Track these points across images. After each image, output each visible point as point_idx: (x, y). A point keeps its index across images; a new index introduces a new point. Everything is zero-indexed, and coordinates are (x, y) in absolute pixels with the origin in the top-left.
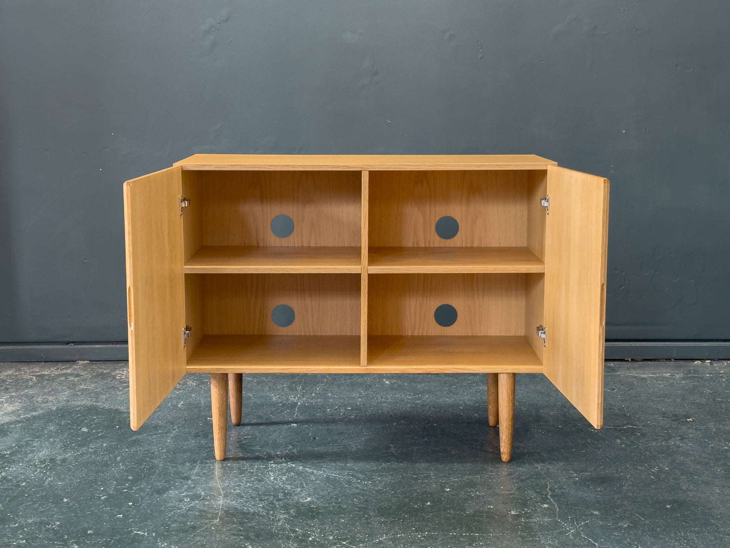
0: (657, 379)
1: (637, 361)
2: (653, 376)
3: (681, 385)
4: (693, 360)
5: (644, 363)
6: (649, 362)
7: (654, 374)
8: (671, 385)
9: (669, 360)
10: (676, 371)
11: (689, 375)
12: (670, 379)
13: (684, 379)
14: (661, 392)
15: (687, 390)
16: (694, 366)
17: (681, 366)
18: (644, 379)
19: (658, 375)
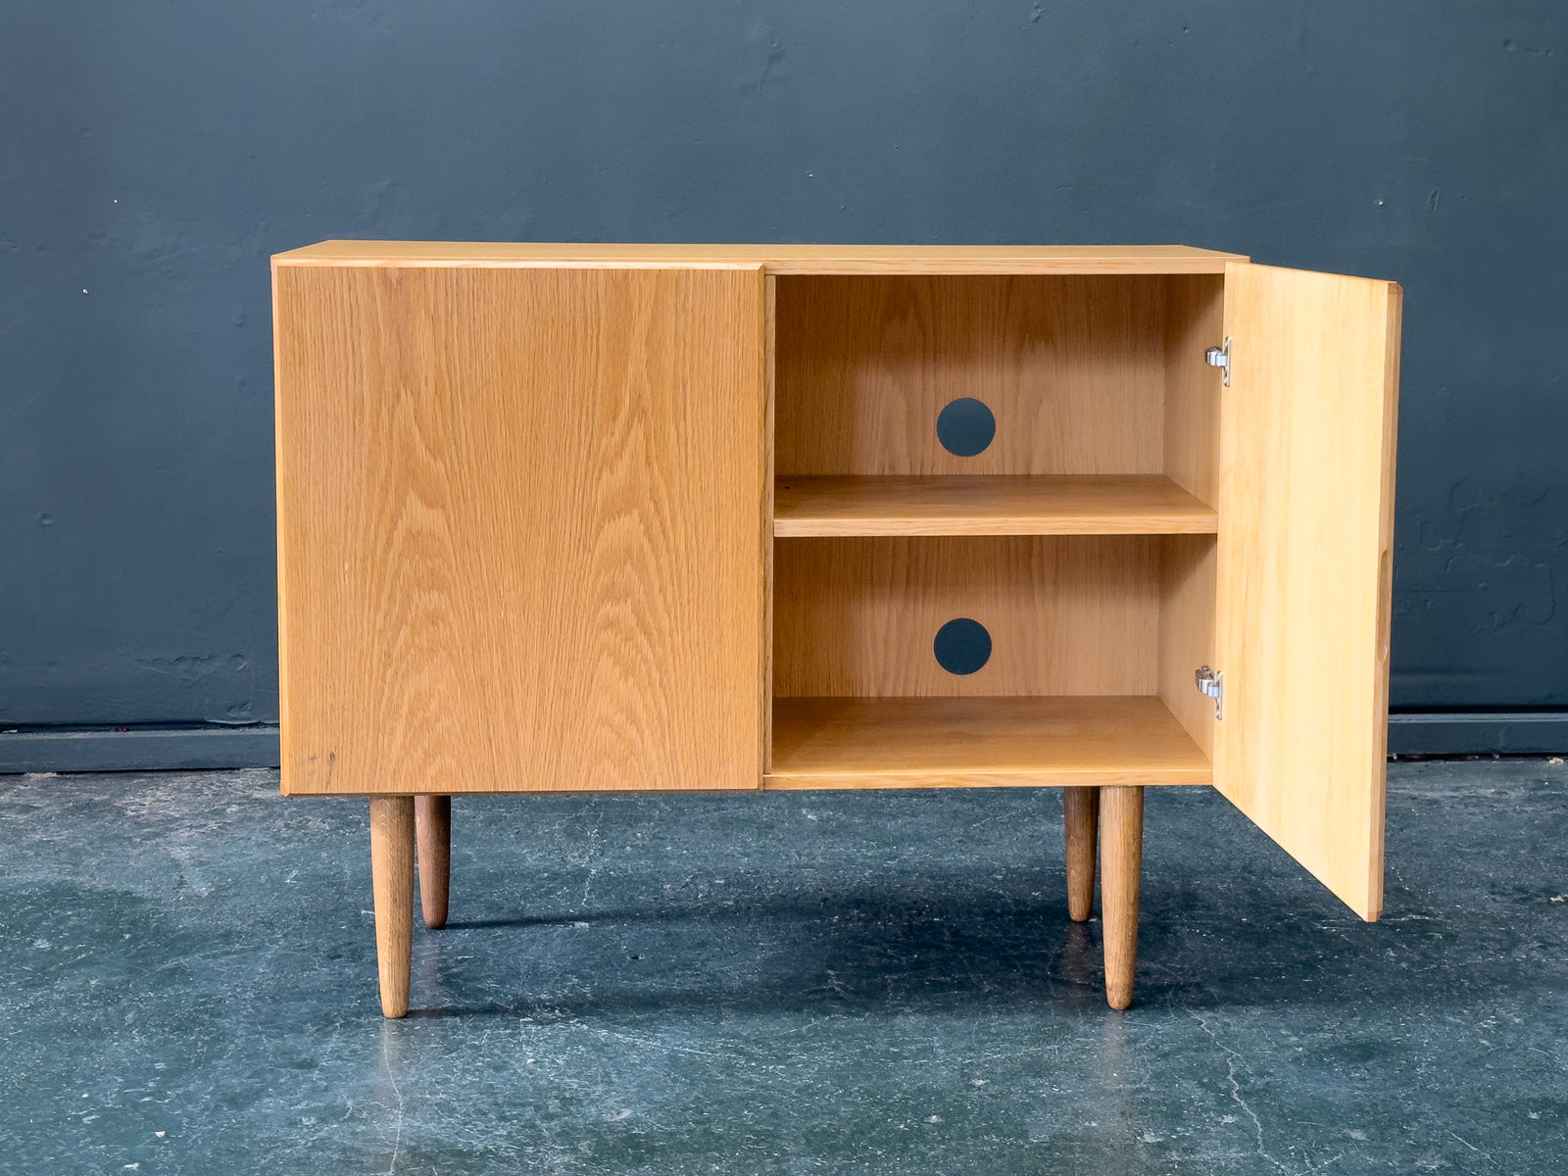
0: (1465, 802)
1: (1412, 760)
2: (1454, 794)
3: (1525, 816)
4: (1545, 756)
5: (1429, 763)
6: (1442, 763)
7: (1457, 789)
8: (1501, 815)
9: (1487, 755)
10: (1508, 783)
11: (1541, 793)
12: (1498, 801)
13: (1529, 800)
14: (1480, 832)
15: (1538, 828)
16: (1549, 771)
17: (1517, 771)
18: (1436, 801)
19: (1466, 792)
